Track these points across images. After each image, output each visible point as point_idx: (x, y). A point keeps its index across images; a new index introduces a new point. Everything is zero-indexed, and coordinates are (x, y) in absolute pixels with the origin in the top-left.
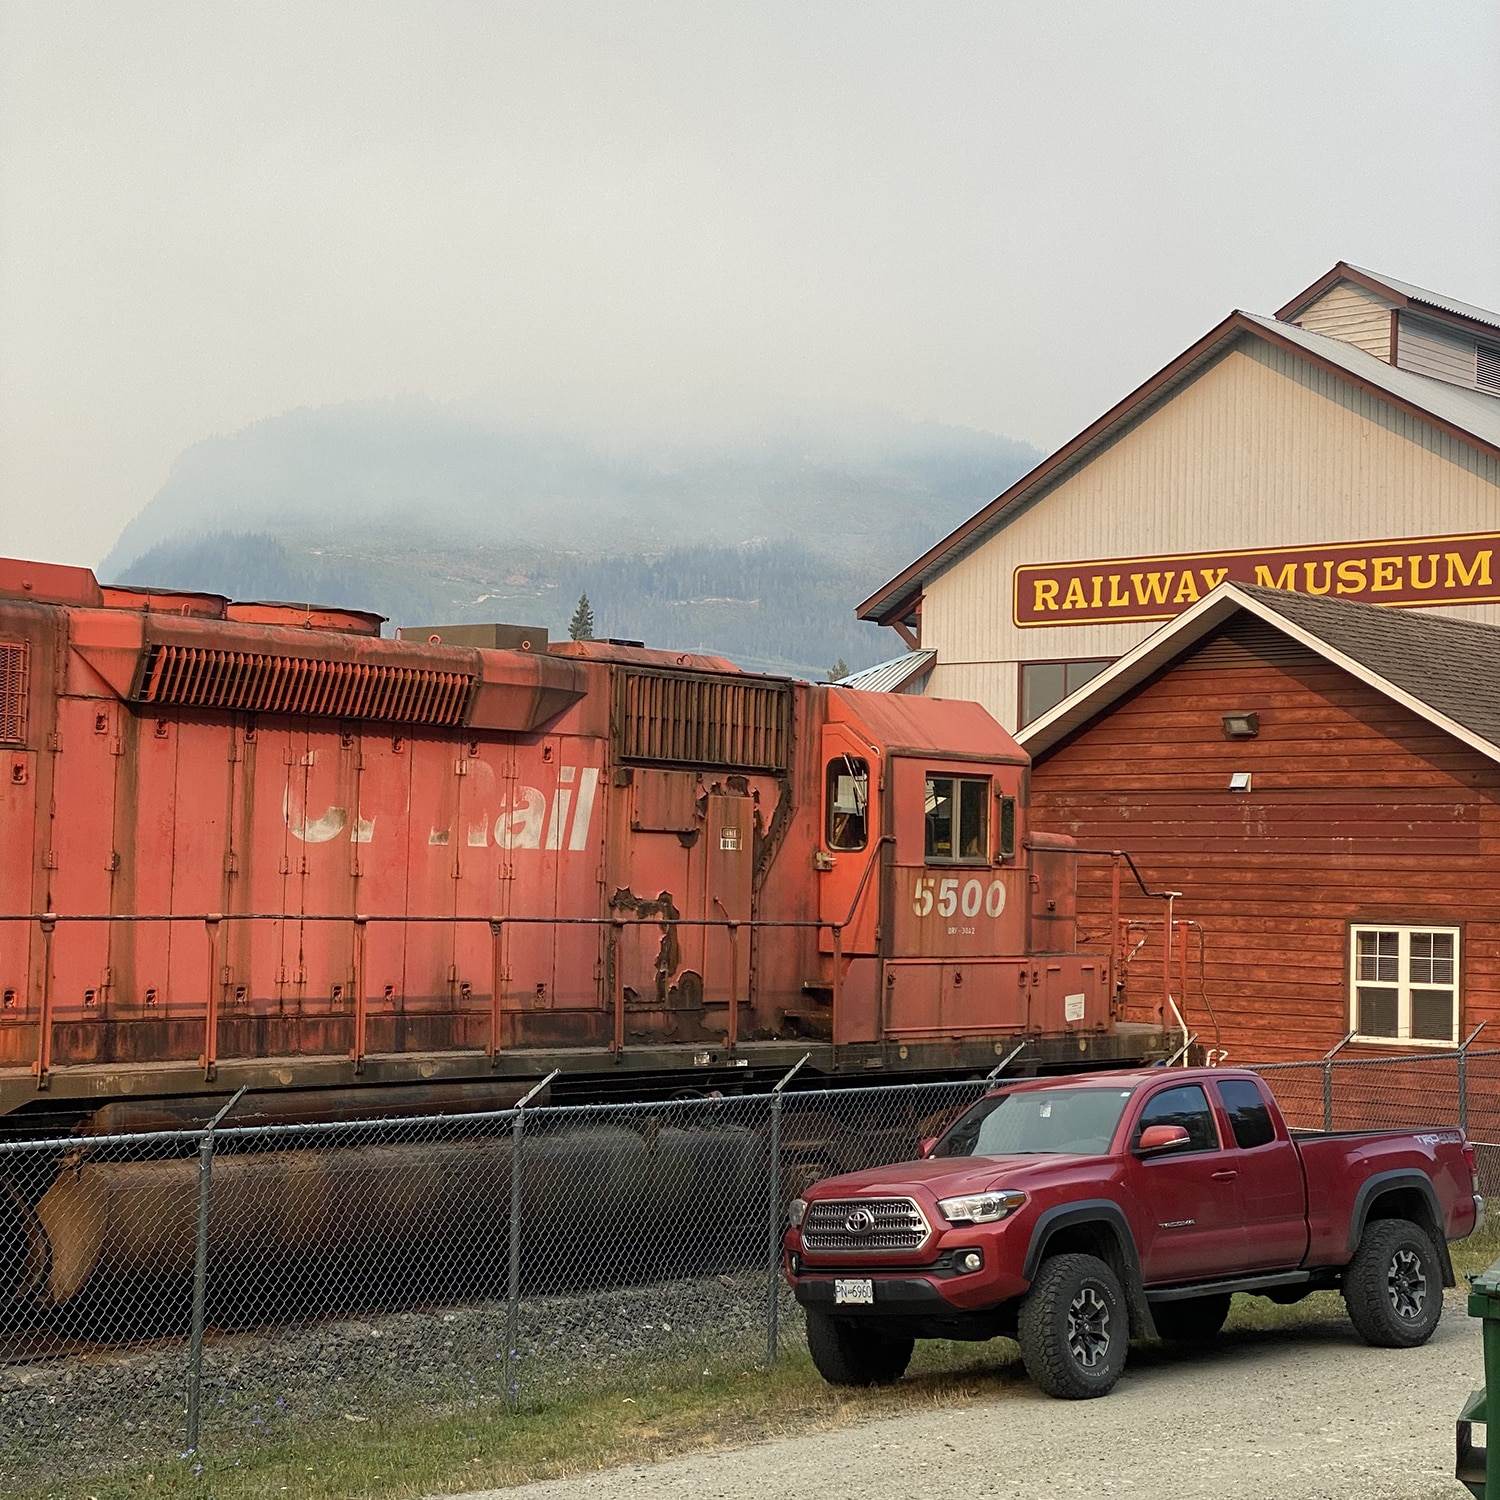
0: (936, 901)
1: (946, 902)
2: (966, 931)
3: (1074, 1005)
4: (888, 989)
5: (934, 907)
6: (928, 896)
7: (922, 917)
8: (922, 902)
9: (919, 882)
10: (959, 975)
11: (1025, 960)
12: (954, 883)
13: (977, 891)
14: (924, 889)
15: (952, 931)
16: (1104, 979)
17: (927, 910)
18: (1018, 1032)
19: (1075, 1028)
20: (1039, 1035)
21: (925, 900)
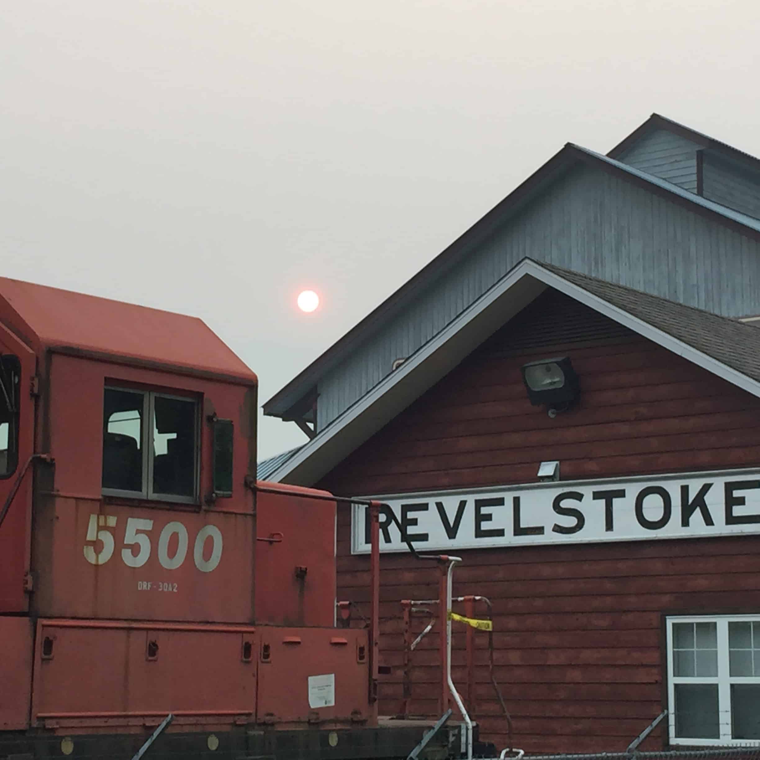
0: (119, 545)
1: (135, 549)
2: (166, 587)
3: (321, 688)
4: (43, 660)
5: (117, 554)
6: (108, 539)
7: (97, 566)
8: (98, 546)
9: (93, 520)
10: (155, 644)
11: (252, 629)
12: (147, 524)
13: (180, 536)
14: (100, 528)
15: (144, 586)
16: (362, 658)
17: (105, 556)
18: (242, 721)
19: (322, 717)
20: (273, 724)
21: (101, 542)
